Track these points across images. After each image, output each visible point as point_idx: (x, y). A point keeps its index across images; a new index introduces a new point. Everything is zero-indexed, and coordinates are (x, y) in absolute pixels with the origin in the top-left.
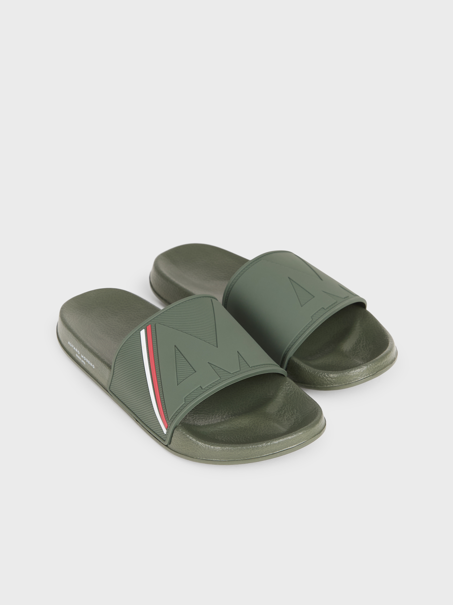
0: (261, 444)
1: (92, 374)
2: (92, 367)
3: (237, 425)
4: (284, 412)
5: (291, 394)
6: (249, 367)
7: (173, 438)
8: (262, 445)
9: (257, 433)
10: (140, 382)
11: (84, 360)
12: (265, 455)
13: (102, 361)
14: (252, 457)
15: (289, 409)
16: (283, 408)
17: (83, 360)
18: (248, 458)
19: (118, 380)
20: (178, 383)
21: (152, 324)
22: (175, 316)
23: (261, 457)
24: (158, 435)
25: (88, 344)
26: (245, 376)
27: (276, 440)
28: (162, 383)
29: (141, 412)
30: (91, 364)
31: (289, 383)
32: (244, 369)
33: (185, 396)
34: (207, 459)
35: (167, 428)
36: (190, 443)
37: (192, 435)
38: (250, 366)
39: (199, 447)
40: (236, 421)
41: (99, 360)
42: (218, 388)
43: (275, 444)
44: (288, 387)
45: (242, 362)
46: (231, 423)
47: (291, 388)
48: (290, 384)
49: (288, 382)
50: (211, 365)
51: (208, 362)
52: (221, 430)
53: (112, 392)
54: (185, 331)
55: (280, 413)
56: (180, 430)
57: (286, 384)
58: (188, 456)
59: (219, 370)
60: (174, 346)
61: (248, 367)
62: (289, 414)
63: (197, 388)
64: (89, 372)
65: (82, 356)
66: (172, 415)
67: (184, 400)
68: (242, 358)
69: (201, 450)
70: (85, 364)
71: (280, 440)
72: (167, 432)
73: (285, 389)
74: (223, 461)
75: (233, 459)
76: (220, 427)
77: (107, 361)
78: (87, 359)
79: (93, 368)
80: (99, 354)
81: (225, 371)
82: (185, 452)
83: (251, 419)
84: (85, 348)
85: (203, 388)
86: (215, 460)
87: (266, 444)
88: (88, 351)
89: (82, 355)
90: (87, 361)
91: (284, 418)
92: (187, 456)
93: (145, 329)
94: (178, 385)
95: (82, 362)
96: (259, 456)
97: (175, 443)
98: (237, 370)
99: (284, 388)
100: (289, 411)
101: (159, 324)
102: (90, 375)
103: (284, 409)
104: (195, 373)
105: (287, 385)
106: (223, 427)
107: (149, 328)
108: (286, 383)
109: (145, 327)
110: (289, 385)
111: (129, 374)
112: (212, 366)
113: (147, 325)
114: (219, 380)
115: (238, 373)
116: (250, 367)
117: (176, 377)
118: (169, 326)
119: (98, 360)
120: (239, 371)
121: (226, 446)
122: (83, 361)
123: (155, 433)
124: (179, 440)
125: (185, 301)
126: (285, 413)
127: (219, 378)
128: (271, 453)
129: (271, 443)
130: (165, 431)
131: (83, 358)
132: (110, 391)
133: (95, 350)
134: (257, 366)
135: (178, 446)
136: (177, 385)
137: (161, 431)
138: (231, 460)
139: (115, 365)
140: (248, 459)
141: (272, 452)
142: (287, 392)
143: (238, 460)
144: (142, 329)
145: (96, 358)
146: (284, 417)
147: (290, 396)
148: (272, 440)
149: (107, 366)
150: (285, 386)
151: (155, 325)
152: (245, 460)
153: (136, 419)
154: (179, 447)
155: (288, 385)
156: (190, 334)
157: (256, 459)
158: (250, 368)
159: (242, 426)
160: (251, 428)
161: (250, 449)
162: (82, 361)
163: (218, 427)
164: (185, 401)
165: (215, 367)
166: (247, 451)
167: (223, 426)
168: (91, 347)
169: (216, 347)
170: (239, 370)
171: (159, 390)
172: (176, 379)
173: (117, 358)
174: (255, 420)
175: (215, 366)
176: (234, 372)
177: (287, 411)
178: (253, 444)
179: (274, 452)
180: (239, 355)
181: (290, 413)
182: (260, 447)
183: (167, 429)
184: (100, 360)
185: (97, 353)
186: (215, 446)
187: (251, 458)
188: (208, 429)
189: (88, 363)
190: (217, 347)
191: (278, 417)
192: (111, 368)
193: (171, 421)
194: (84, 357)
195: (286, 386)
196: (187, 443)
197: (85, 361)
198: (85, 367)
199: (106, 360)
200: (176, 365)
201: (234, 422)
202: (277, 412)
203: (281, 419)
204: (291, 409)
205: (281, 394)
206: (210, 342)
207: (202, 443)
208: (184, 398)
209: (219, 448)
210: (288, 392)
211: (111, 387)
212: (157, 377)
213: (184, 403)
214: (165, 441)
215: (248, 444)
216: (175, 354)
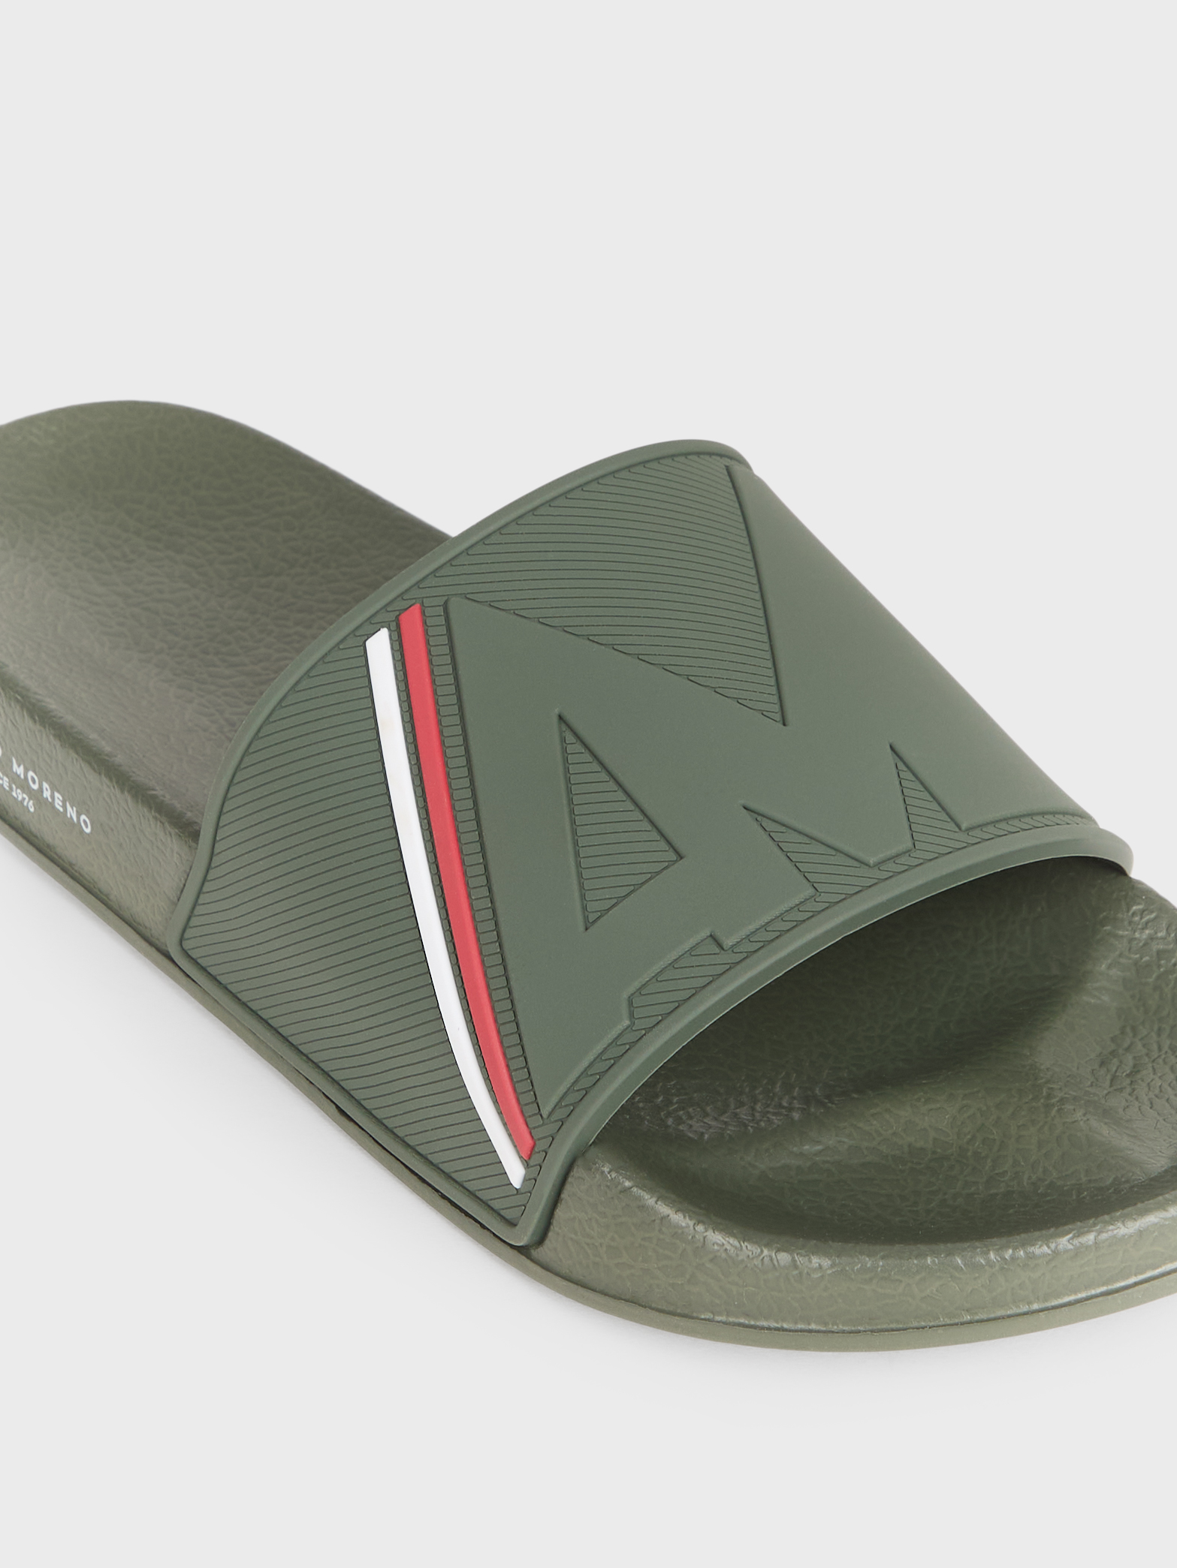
0: (1047, 1241)
1: (71, 864)
2: (74, 827)
3: (894, 1134)
4: (1135, 1066)
5: (1162, 970)
6: (957, 830)
7: (559, 1213)
8: (1053, 1246)
9: (1006, 1178)
10: (370, 912)
11: (29, 787)
12: (1066, 1299)
13: (140, 793)
14: (1000, 1313)
15: (1155, 1047)
16: (1126, 1045)
17: (24, 786)
18: (976, 1313)
19: (236, 901)
20: (586, 918)
21: (427, 602)
22: (551, 556)
23: (1047, 1309)
24: (473, 1195)
25: (52, 704)
26: (941, 878)
27: (1124, 1218)
28: (501, 919)
29: (370, 1070)
30: (72, 812)
31: (1152, 912)
32: (931, 839)
33: (632, 989)
34: (752, 1323)
35: (530, 1157)
36: (662, 1237)
37: (673, 1197)
38: (964, 826)
39: (711, 1261)
40: (887, 1116)
41: (122, 791)
42: (806, 944)
43: (1123, 1239)
44: (1147, 932)
45: (917, 802)
46: (861, 1125)
47: (1160, 935)
48: (1155, 918)
49: (1140, 907)
50: (759, 818)
51: (742, 802)
52: (809, 1164)
53: (194, 961)
54: (610, 640)
55: (1114, 1069)
56: (606, 1169)
57: (1134, 914)
58: (645, 1307)
59: (806, 848)
60: (555, 719)
61: (952, 826)
62: (1160, 1077)
63: (692, 942)
64: (56, 853)
65: (20, 770)
66: (562, 1090)
67: (625, 1011)
68: (914, 779)
69: (720, 1275)
70: (32, 810)
71: (1147, 1220)
72: (526, 1180)
73: (1125, 940)
74: (843, 1332)
75: (897, 1322)
76: (807, 1147)
77: (168, 797)
78: (45, 785)
79: (82, 831)
80: (119, 759)
81: (836, 850)
82: (629, 1284)
83: (965, 1102)
84: (38, 726)
85: (728, 943)
86: (800, 1326)
87: (1076, 1242)
88: (58, 744)
89: (19, 766)
90: (47, 794)
91: (1137, 1098)
92: (640, 1305)
93: (389, 629)
94: (587, 929)
95: (16, 799)
96: (1035, 1306)
97: (573, 1236)
98: (901, 848)
99: (1122, 936)
100: (1159, 1056)
101: (467, 601)
102: (64, 870)
103: (1128, 1049)
104: (676, 861)
105: (1137, 919)
106: (819, 1147)
107: (412, 620)
108: (1134, 908)
109: (392, 616)
110: (1148, 917)
111: (306, 870)
112: (765, 823)
113: (405, 604)
114: (806, 900)
115: (903, 860)
116: (960, 829)
117: (576, 887)
118: (522, 613)
119: (117, 792)
120: (909, 851)
121: (862, 1253)
122: (18, 794)
123: (456, 1182)
124: (597, 1220)
125: (597, 479)
126: (1139, 1071)
127: (811, 891)
128: (1099, 1286)
129: (1100, 1232)
130: (516, 1172)
131: (22, 776)
132: (186, 954)
133: (93, 736)
134: (994, 823)
135: (589, 1251)
136: (582, 928)
137: (492, 1170)
138: (885, 1326)
139: (224, 820)
140: (977, 1322)
141: (1103, 1285)
142: (1138, 956)
143: (923, 1328)
144: (378, 626)
145: (105, 780)
146: (1134, 1090)
147: (1154, 976)
148: (1106, 1217)
149: (167, 825)
150: (1126, 923)
151: (446, 603)
152: (962, 1324)
153: (337, 1107)
154: (597, 1259)
155: (1144, 920)
156: (638, 656)
157: (1020, 1319)
158: (962, 836)
159: (920, 1144)
160: (969, 1154)
161: (991, 1267)
162: (14, 794)
163: (795, 1149)
164: (631, 1015)
165: (783, 829)
166: (975, 1279)
167: (819, 1142)
168: (69, 719)
169: (782, 726)
170: (910, 845)
171: (480, 953)
172: (577, 895)
173: (235, 781)
174: (985, 1108)
175: (784, 825)
176: (881, 856)
177: (1147, 1059)
178: (1004, 1240)
179: (1117, 1281)
180: (901, 766)
181: (1167, 1069)
182: (1044, 1255)
183: (532, 1163)
184: (129, 792)
185: (107, 755)
186: (803, 1252)
187: (992, 1316)
188: (742, 1158)
189: (52, 805)
190: (784, 725)
191: (1105, 1092)
192: (195, 836)
193: (554, 1117)
194: (31, 774)
195: (1130, 923)
196: (644, 1239)
197: (36, 796)
198: (35, 826)
199: (159, 792)
200: (573, 822)
201: (875, 1122)
202: (1096, 1067)
203: (1124, 1103)
204: (1166, 1048)
205: (1109, 967)
206: (744, 695)
207: (731, 1240)
208: (625, 995)
209: (826, 1263)
210: (1147, 958)
211: (189, 934)
212: (467, 885)
213: (627, 1023)
214: (512, 1224)
215: (977, 1244)
216: (566, 760)
